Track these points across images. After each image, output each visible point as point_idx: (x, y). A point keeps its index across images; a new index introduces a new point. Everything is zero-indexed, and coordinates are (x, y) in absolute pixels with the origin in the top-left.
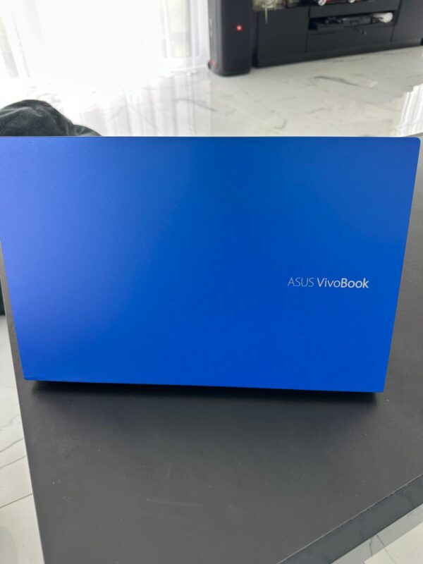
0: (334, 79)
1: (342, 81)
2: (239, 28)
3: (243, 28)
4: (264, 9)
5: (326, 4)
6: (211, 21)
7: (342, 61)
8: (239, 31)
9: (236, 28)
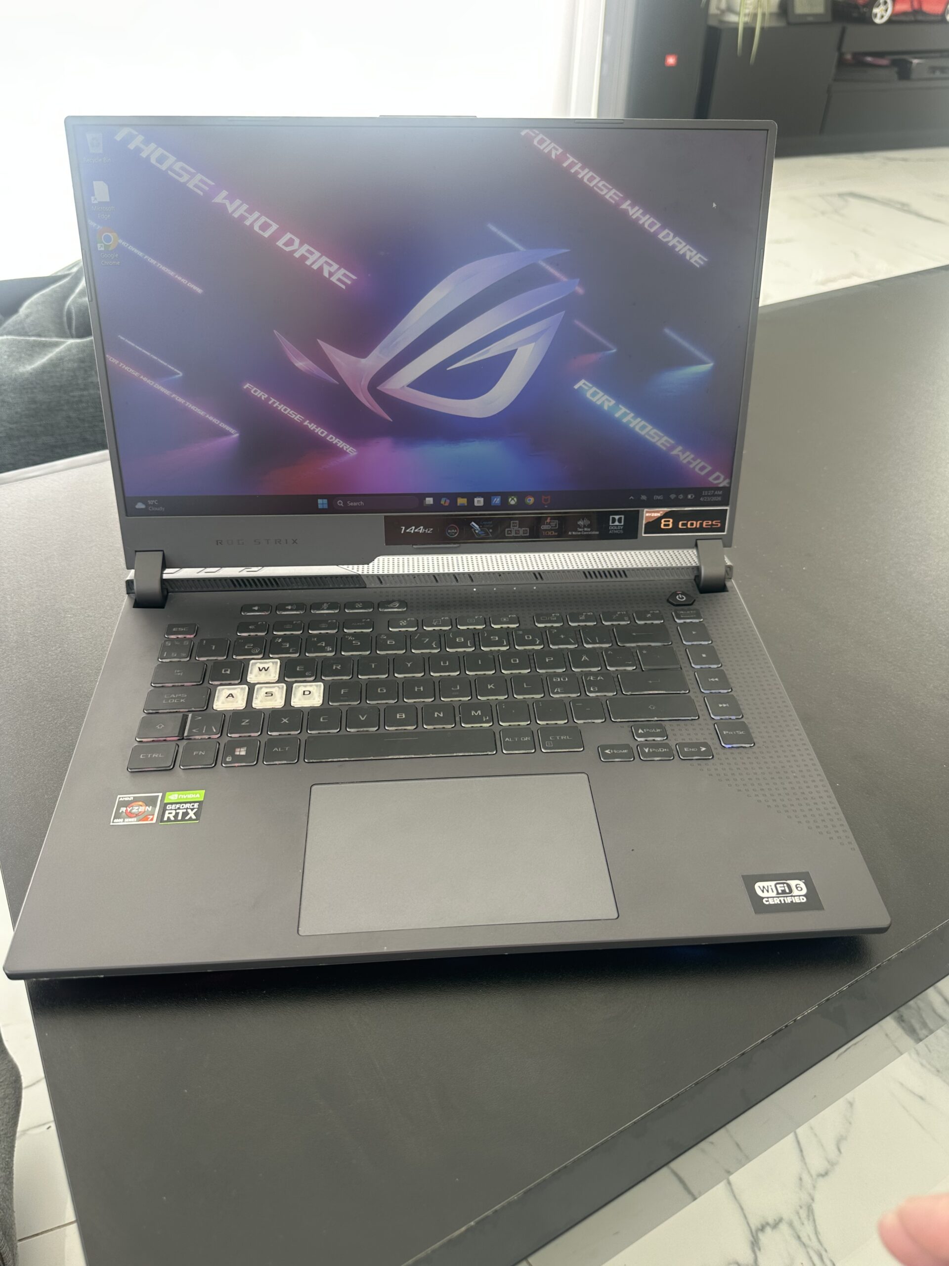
0: (887, 203)
1: (904, 208)
2: (671, 60)
3: (679, 61)
4: (738, 24)
5: (890, 21)
6: (608, 38)
7: (905, 160)
8: (671, 68)
9: (664, 60)
